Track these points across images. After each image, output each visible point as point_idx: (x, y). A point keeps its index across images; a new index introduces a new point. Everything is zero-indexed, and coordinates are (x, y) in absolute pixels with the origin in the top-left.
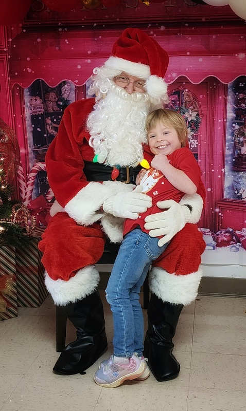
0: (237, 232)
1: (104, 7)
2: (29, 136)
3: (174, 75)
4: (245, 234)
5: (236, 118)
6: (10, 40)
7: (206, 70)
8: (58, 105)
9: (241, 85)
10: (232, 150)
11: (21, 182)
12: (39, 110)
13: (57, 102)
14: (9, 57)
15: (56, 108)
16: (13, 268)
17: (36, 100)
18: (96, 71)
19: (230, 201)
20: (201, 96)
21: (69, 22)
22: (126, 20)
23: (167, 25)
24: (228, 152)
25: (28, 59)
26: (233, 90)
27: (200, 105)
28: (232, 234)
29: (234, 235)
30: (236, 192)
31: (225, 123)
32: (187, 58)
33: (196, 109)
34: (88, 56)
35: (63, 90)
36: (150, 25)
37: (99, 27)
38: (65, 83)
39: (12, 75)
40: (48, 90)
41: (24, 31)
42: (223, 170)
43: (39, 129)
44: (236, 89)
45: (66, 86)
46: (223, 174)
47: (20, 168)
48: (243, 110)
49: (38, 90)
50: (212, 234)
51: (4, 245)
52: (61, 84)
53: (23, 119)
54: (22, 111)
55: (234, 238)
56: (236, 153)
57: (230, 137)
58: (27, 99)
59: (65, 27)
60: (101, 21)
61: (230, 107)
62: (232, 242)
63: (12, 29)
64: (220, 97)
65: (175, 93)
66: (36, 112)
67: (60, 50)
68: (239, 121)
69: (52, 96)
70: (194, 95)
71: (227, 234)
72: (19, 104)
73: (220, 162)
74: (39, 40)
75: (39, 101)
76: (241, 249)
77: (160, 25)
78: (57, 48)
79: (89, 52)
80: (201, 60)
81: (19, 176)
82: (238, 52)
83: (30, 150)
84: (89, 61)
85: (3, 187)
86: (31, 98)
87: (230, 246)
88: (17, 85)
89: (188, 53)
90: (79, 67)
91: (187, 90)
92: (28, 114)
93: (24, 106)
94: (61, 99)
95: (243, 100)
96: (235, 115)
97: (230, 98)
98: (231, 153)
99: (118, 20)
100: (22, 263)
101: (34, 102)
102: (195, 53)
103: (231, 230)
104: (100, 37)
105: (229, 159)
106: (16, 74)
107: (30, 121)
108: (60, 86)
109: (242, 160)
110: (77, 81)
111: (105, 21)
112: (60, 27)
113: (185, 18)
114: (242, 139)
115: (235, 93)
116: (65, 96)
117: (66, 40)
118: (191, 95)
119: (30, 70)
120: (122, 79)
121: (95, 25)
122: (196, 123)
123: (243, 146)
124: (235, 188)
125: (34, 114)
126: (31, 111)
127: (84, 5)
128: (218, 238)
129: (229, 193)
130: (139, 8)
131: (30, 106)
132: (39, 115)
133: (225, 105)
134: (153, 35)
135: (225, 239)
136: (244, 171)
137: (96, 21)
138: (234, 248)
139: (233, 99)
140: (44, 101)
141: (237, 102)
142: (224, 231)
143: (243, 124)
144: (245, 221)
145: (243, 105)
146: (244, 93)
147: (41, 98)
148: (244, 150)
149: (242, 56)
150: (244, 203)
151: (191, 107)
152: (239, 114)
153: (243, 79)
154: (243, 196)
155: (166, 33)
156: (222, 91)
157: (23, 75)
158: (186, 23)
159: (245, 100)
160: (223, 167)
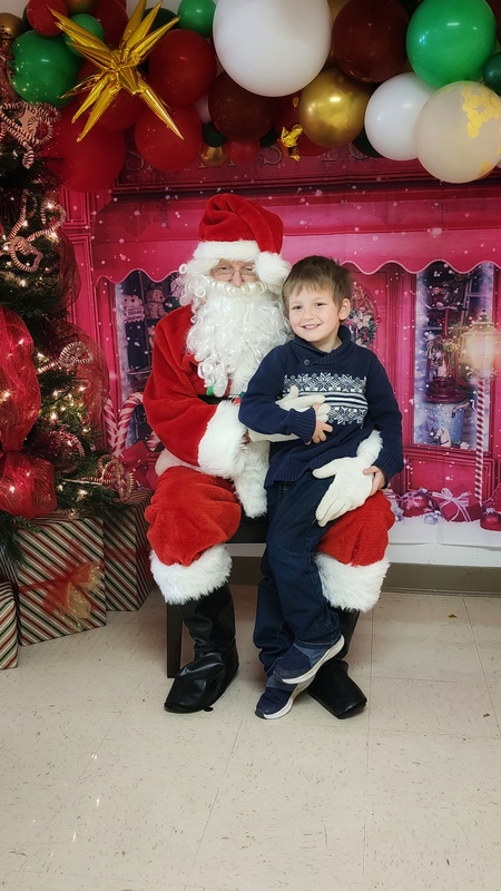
0: (435, 494)
1: (232, 164)
2: (123, 354)
4: (446, 498)
5: (429, 324)
6: (95, 213)
7: (384, 254)
8: (167, 309)
9: (436, 274)
10: (424, 371)
11: (110, 422)
12: (137, 315)
13: (164, 304)
14: (93, 238)
16: (100, 552)
17: (133, 301)
19: (422, 448)
20: (377, 292)
21: (182, 186)
22: (265, 182)
23: (325, 188)
24: (419, 374)
25: (122, 241)
26: (424, 282)
27: (375, 304)
28: (427, 497)
29: (430, 499)
30: (432, 434)
31: (413, 331)
32: (355, 236)
33: (370, 311)
35: (173, 285)
36: (300, 189)
38: (175, 275)
39: (96, 265)
40: (150, 287)
41: (115, 200)
42: (411, 401)
43: (137, 344)
44: (430, 280)
45: (177, 280)
46: (411, 408)
47: (108, 401)
48: (441, 311)
49: (136, 286)
50: (397, 497)
51: (87, 517)
52: (170, 277)
53: (113, 329)
54: (112, 316)
55: (430, 503)
56: (431, 376)
57: (421, 352)
58: (119, 299)
59: (177, 193)
60: (228, 184)
61: (420, 308)
62: (427, 509)
63: (98, 197)
64: (406, 293)
66: (133, 318)
67: (167, 227)
68: (434, 328)
69: (157, 294)
70: (365, 290)
71: (420, 498)
72: (107, 306)
73: (407, 388)
74: (137, 213)
75: (138, 302)
76: (440, 518)
77: (315, 188)
78: (164, 225)
80: (375, 238)
81: (106, 414)
82: (432, 225)
83: (123, 374)
85: (85, 430)
86: (124, 296)
87: (424, 516)
88: (104, 279)
89: (357, 229)
92: (120, 321)
93: (115, 310)
94: (170, 299)
95: (439, 297)
96: (428, 319)
97: (420, 294)
98: (423, 375)
99: (253, 182)
100: (114, 544)
101: (130, 303)
102: (367, 229)
103: (425, 491)
105: (420, 385)
106: (103, 262)
107: (124, 331)
108: (169, 280)
109: (439, 386)
111: (234, 183)
112: (168, 193)
113: (352, 177)
114: (439, 355)
115: (428, 286)
117: (177, 213)
118: (362, 290)
119: (123, 258)
120: (222, 269)
121: (219, 189)
122: (370, 331)
123: (441, 365)
124: (429, 428)
125: (130, 321)
126: (125, 318)
127: (202, 161)
128: (405, 504)
129: (421, 436)
130: (284, 165)
131: (124, 309)
132: (137, 323)
133: (413, 303)
134: (304, 203)
135: (417, 504)
136: (443, 403)
137: (221, 184)
138: (430, 519)
139: (424, 295)
140: (145, 303)
141: (431, 300)
142: (414, 493)
143: (441, 332)
144: (448, 478)
145: (440, 304)
146: (441, 287)
147: (140, 298)
148: (443, 371)
149: (437, 231)
150: (445, 450)
151: (363, 309)
152: (435, 317)
153: (438, 265)
154: (443, 440)
155: (324, 200)
156: (407, 284)
157: (114, 265)
158: (353, 184)
159: (443, 296)
160: (412, 397)
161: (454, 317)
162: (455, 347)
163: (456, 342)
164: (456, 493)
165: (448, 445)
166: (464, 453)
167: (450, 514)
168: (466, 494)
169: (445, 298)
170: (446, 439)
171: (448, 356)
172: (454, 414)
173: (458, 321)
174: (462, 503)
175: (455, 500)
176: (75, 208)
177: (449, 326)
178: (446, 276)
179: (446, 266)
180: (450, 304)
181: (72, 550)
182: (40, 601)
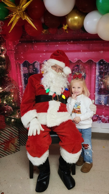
0: (100, 116)
1: (50, 34)
2: (23, 81)
3: (76, 59)
4: (103, 117)
5: (99, 75)
6: (15, 46)
7: (88, 57)
8: (33, 70)
9: (102, 63)
10: (98, 87)
11: (20, 97)
12: (26, 72)
13: (33, 69)
14: (15, 52)
15: (33, 71)
16: (18, 134)
17: (25, 68)
18: (45, 63)
20: (86, 67)
21: (37, 39)
22: (58, 38)
23: (74, 40)
24: (96, 87)
25: (22, 53)
27: (86, 70)
29: (99, 117)
30: (100, 102)
31: (95, 77)
32: (81, 53)
33: (84, 72)
34: (44, 52)
35: (35, 64)
36: (67, 40)
37: (48, 41)
38: (36, 62)
40: (29, 65)
41: (20, 42)
42: (95, 94)
43: (26, 79)
44: (100, 64)
45: (36, 63)
46: (95, 95)
47: (20, 93)
48: (102, 72)
49: (26, 64)
51: (14, 126)
52: (34, 62)
53: (20, 75)
54: (20, 72)
55: (99, 118)
56: (100, 88)
57: (97, 82)
58: (22, 67)
59: (36, 41)
60: (49, 39)
61: (97, 71)
62: (98, 120)
63: (16, 42)
64: (94, 67)
65: (76, 66)
66: (25, 73)
67: (33, 50)
68: (101, 76)
69: (31, 67)
70: (84, 66)
71: (96, 117)
72: (19, 69)
74: (26, 46)
75: (26, 69)
76: (101, 122)
77: (71, 40)
78: (32, 49)
79: (44, 51)
80: (86, 53)
81: (19, 96)
82: (100, 50)
83: (23, 86)
84: (44, 54)
85: (13, 104)
87: (97, 121)
88: (18, 63)
89: (81, 51)
90: (41, 56)
91: (81, 65)
93: (21, 70)
94: (35, 68)
95: (102, 68)
96: (99, 74)
97: (97, 67)
98: (97, 88)
99: (55, 38)
100: (21, 130)
101: (24, 69)
102: (84, 51)
103: (97, 115)
104: (48, 45)
105: (97, 90)
106: (17, 58)
107: (23, 76)
108: (34, 63)
109: (102, 90)
110: (40, 61)
111: (50, 39)
112: (33, 41)
113: (80, 38)
114: (102, 83)
115: (99, 66)
116: (36, 67)
117: (36, 46)
118: (83, 67)
119: (22, 57)
121: (46, 40)
122: (85, 77)
123: (102, 85)
124: (99, 100)
125: (24, 73)
126: (23, 72)
127: (42, 32)
128: (93, 118)
129: (97, 102)
130: (63, 34)
131: (23, 70)
132: (26, 74)
133: (95, 70)
134: (68, 44)
135: (95, 119)
136: (102, 94)
137: (47, 39)
138: (99, 122)
139: (98, 68)
140: (28, 69)
141: (100, 69)
143: (102, 77)
144: (103, 113)
145: (102, 70)
146: (102, 66)
147: (27, 67)
148: (102, 87)
149: (102, 52)
150: (103, 106)
151: (83, 71)
152: (101, 73)
153: (102, 60)
154: (102, 103)
155: (73, 43)
156: (94, 65)
157: (20, 59)
158: (81, 40)
159: (103, 68)
160: (95, 93)
161: (106, 73)
162: (106, 81)
163: (106, 80)
164: (105, 116)
165: (103, 105)
166: (107, 107)
167: (104, 121)
168: (107, 116)
169: (104, 69)
170: (103, 103)
171: (104, 83)
172: (105, 97)
173: (107, 74)
174: (106, 119)
175: (105, 118)
176: (10, 44)
177: (104, 76)
178: (104, 63)
179: (104, 61)
180: (105, 70)
181: (11, 134)
182: (3, 147)
